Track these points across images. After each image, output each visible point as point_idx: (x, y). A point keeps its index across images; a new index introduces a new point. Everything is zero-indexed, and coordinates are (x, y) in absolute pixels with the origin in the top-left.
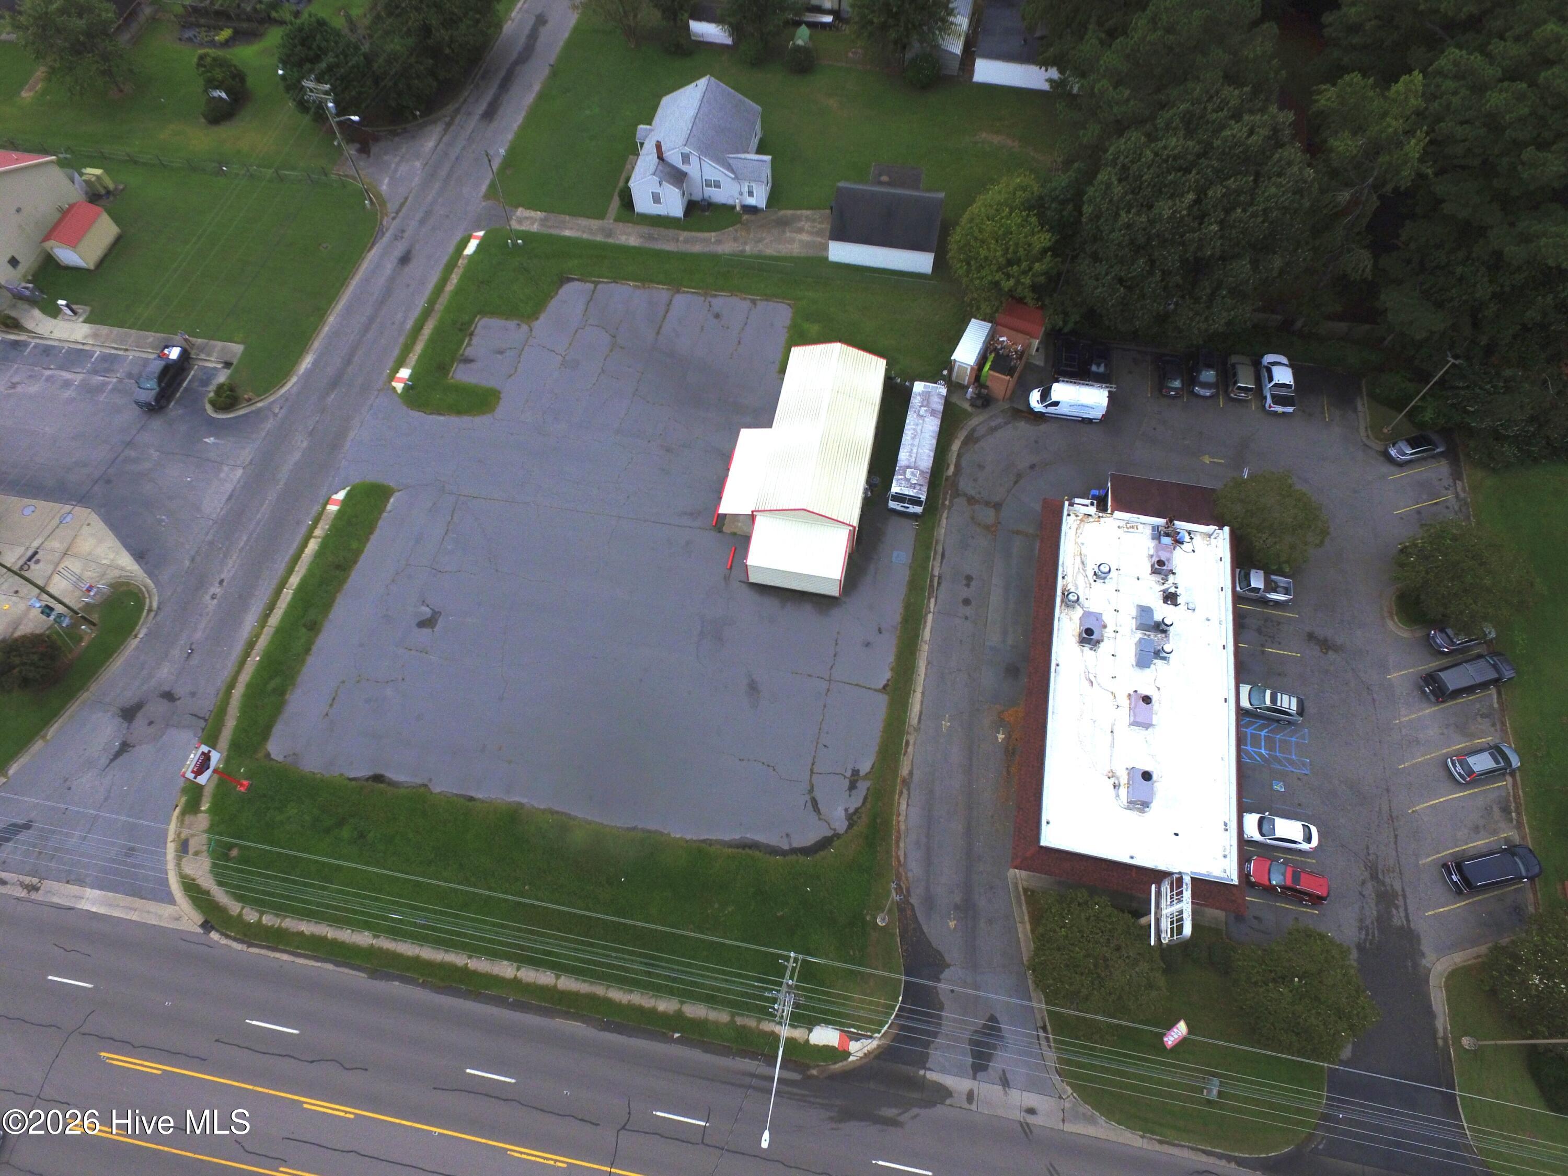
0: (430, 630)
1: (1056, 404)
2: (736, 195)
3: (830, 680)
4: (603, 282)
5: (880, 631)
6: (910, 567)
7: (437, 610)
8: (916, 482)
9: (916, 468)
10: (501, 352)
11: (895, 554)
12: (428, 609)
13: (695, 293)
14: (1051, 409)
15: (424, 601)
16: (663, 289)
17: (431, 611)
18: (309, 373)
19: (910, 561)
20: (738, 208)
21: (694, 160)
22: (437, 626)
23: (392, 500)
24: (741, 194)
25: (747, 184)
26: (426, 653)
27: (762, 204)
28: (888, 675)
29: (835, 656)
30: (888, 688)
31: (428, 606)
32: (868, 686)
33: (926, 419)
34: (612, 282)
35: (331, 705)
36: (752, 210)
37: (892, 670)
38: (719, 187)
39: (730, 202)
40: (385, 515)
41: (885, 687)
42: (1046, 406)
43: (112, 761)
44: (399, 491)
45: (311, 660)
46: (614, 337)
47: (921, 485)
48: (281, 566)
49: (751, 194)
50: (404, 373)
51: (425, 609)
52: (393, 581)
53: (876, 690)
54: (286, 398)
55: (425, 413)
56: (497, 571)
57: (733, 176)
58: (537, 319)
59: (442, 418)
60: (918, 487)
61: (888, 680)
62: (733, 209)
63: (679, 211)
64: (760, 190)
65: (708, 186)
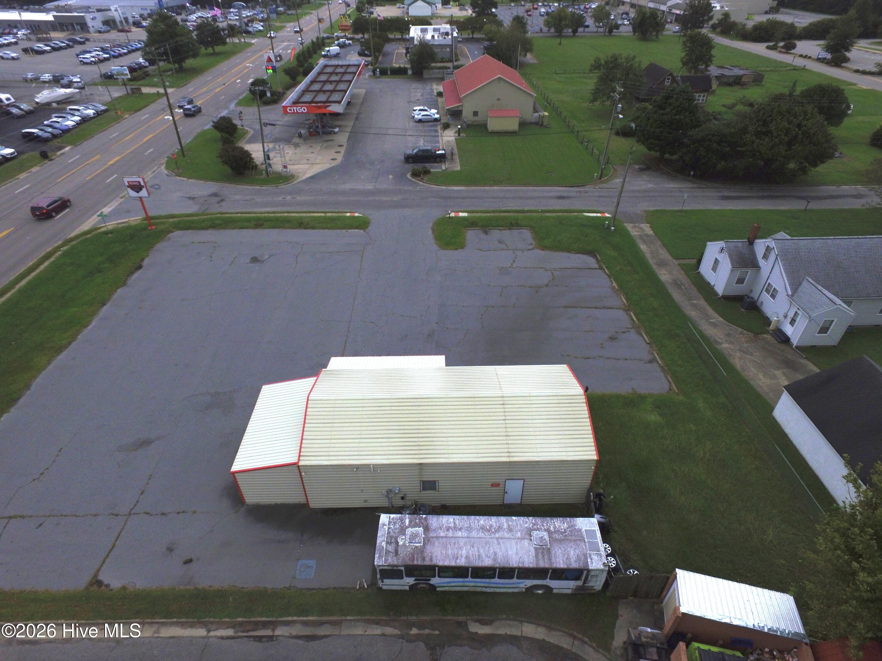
0: (249, 262)
2: (781, 314)
3: (130, 514)
4: (605, 272)
5: (189, 561)
6: (289, 589)
7: (264, 261)
8: (401, 543)
9: (427, 540)
10: (500, 242)
11: (312, 562)
12: (266, 258)
13: (633, 320)
15: (272, 256)
16: (623, 302)
17: (264, 259)
18: (450, 190)
19: (299, 586)
20: (772, 327)
21: (772, 257)
22: (251, 264)
23: (357, 230)
24: (786, 316)
25: (795, 309)
26: (230, 265)
27: (795, 339)
28: (116, 584)
29: (163, 514)
30: (95, 587)
31: (269, 258)
32: (107, 561)
33: (526, 542)
34: (608, 275)
35: (199, 243)
36: (782, 338)
37: (124, 588)
38: (773, 296)
40: (345, 230)
41: (99, 583)
43: (187, 198)
44: (364, 231)
45: (235, 231)
46: (547, 286)
47: (396, 553)
48: (304, 210)
49: (793, 322)
50: (465, 214)
53: (99, 570)
54: (428, 188)
55: (432, 227)
57: (790, 293)
58: (543, 250)
59: (430, 233)
60: (391, 548)
61: (107, 586)
62: (767, 321)
63: (720, 288)
64: (801, 322)
65: (768, 291)
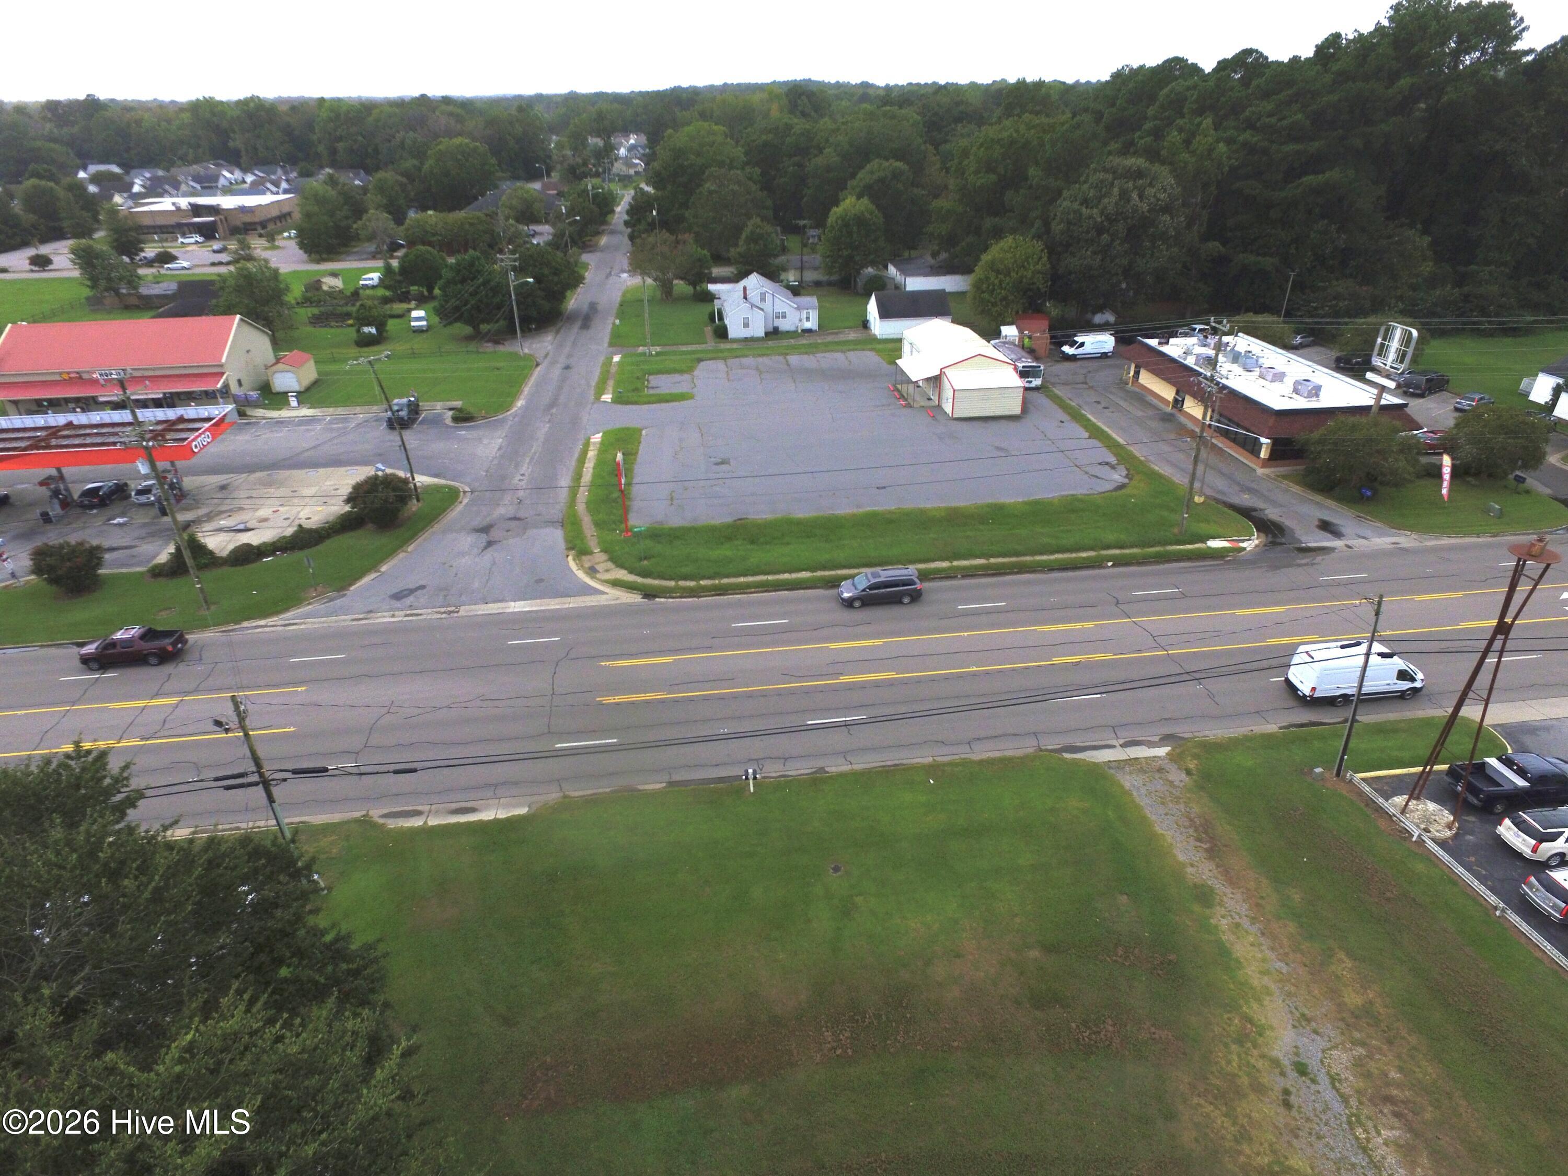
0: (727, 465)
1: (1082, 344)
2: (797, 322)
3: (1049, 439)
4: (729, 359)
5: (1062, 423)
6: (1055, 403)
7: (724, 458)
10: (677, 383)
11: (1039, 401)
12: (717, 459)
13: (800, 354)
14: (1080, 351)
15: (710, 457)
16: (776, 356)
17: (720, 459)
18: (526, 408)
19: (1052, 402)
20: (799, 331)
21: (769, 298)
22: (731, 463)
23: (643, 431)
24: (801, 320)
25: (806, 311)
26: (733, 472)
27: (815, 327)
29: (1042, 432)
30: (1092, 437)
32: (1078, 438)
34: (736, 358)
35: (671, 501)
36: (809, 331)
37: (1087, 432)
38: (784, 317)
39: (793, 328)
40: (643, 436)
41: (1089, 437)
42: (1078, 348)
43: (484, 549)
44: (646, 428)
48: (572, 463)
49: (808, 319)
50: (607, 396)
51: (714, 459)
52: (676, 454)
53: (1085, 438)
54: (515, 416)
55: (638, 405)
57: (797, 306)
58: (694, 372)
61: (1089, 434)
62: (796, 332)
63: (761, 333)
64: (814, 315)
65: (778, 317)
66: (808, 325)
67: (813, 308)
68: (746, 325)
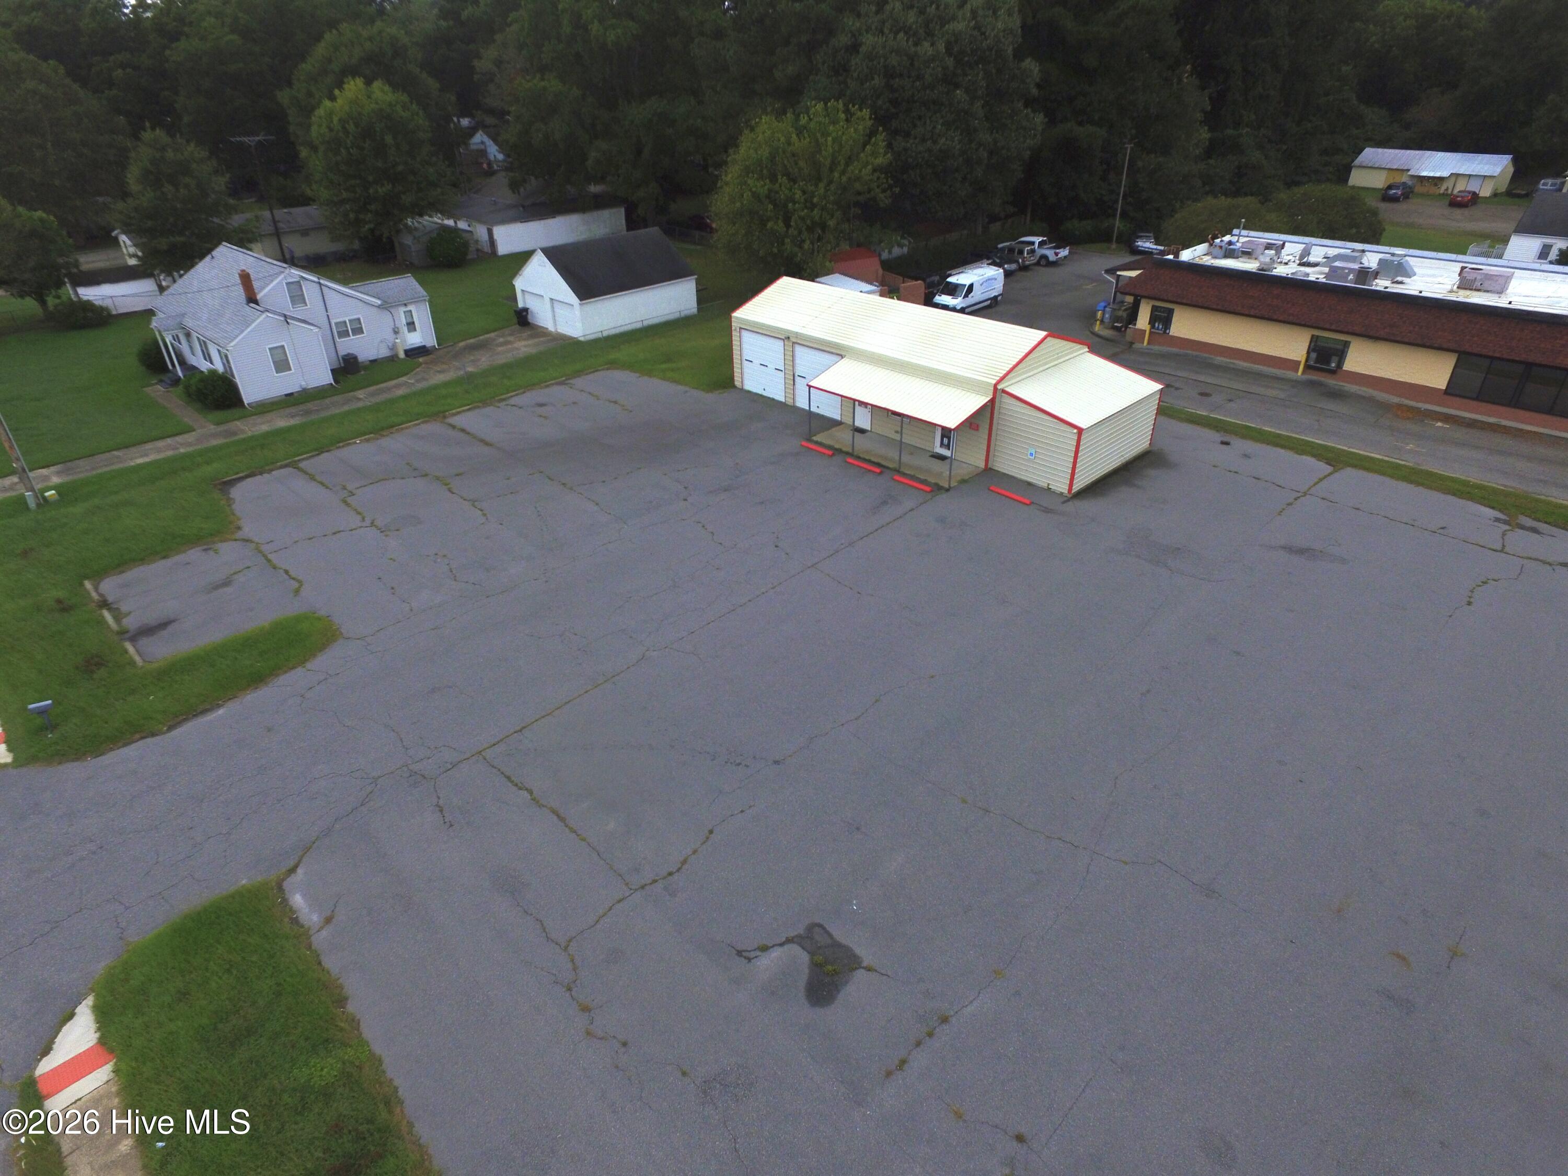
0: (860, 974)
1: (971, 288)
2: (390, 336)
3: (1305, 493)
4: (301, 460)
7: (800, 930)
10: (227, 583)
12: (776, 953)
14: (969, 300)
15: (739, 953)
16: (418, 424)
17: (795, 949)
20: (402, 355)
21: (311, 290)
22: (858, 951)
23: (298, 900)
24: (396, 332)
25: (402, 310)
26: (945, 1020)
27: (431, 341)
29: (1257, 479)
30: (1334, 464)
31: (764, 949)
32: (1326, 474)
34: (319, 454)
39: (384, 352)
40: (320, 939)
41: (1330, 465)
42: (966, 296)
44: (293, 870)
49: (411, 326)
51: (768, 963)
52: (586, 1009)
53: (1335, 472)
55: (153, 735)
56: (776, 762)
57: (379, 302)
58: (237, 529)
59: (221, 712)
61: (1319, 460)
62: (393, 358)
63: (322, 376)
64: (422, 314)
65: (344, 334)
66: (414, 339)
67: (416, 301)
68: (282, 365)
